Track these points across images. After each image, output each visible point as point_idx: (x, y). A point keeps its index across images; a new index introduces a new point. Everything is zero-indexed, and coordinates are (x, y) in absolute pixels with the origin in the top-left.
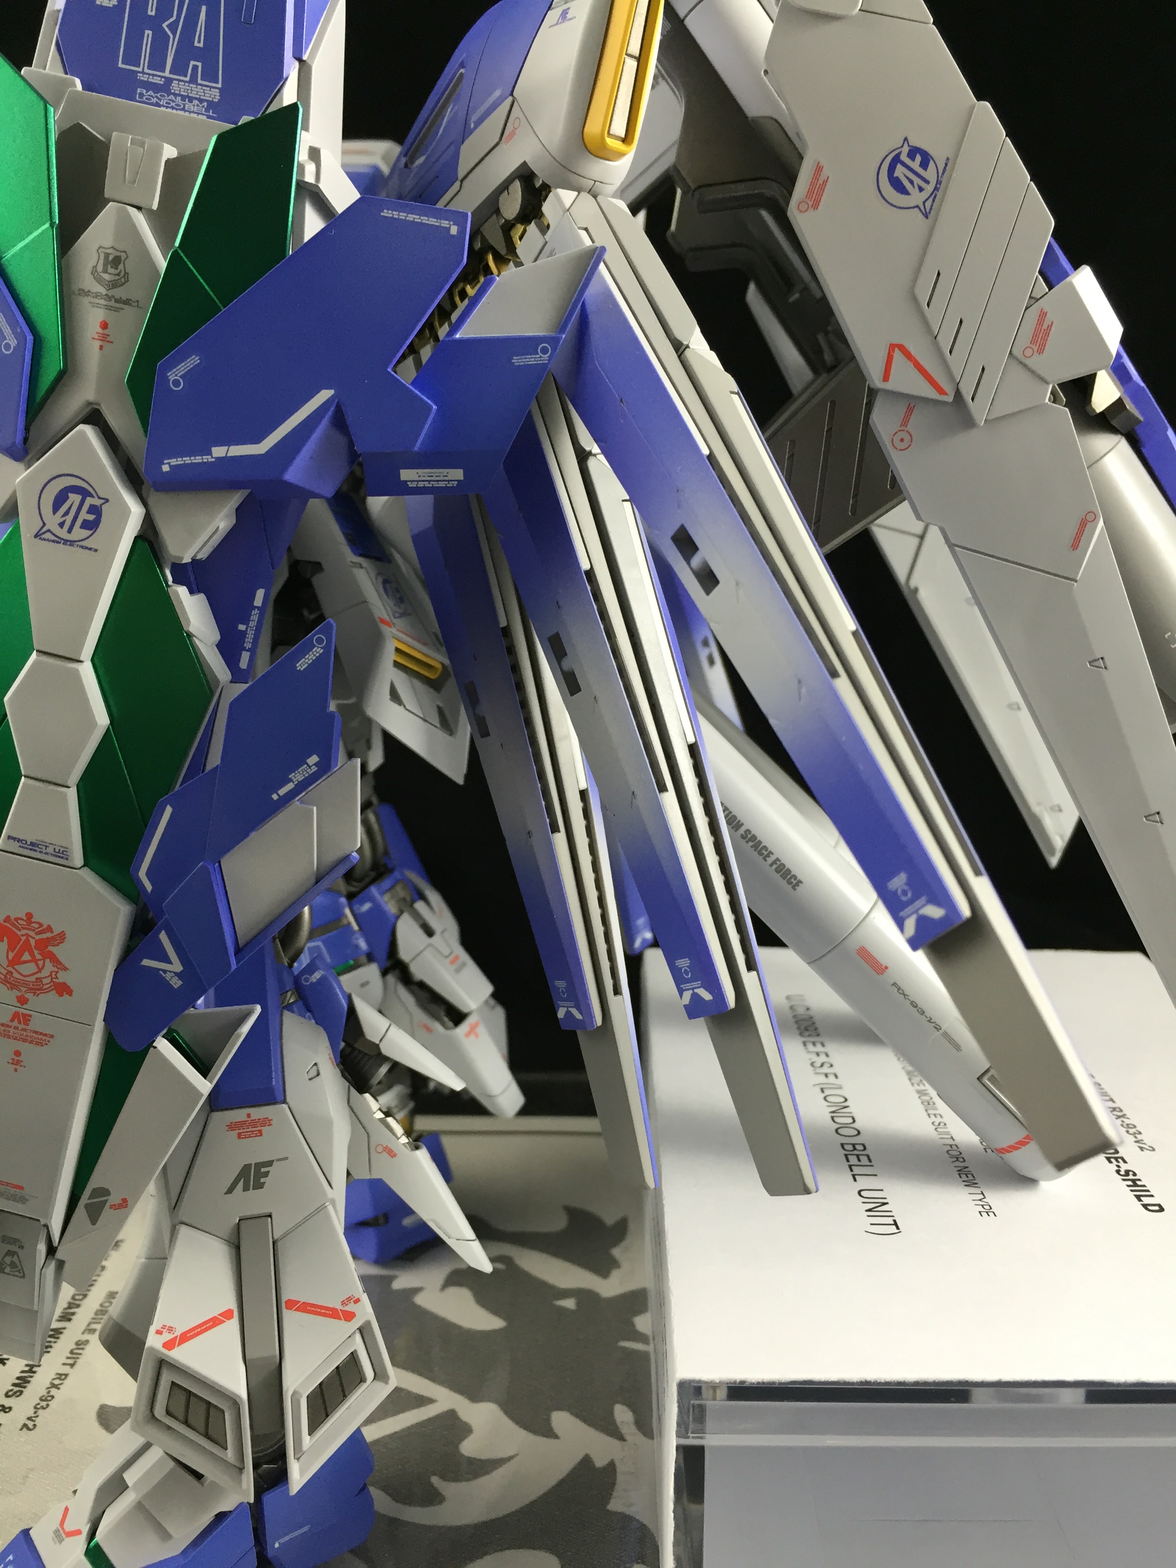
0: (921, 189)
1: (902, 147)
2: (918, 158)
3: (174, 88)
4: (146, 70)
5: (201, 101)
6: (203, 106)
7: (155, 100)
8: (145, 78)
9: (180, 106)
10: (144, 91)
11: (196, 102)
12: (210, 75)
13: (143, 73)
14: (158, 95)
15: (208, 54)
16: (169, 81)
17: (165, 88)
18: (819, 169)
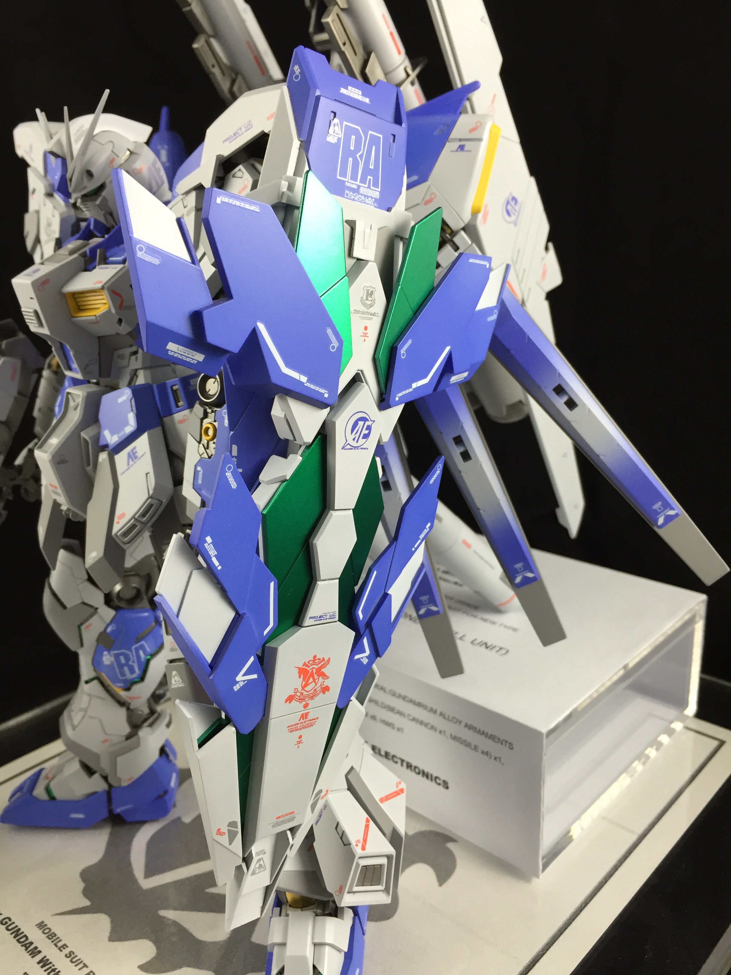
0: (514, 214)
1: (509, 196)
2: (514, 201)
3: (361, 191)
4: (350, 181)
5: (372, 198)
6: (373, 201)
7: (353, 197)
8: (348, 185)
9: (363, 201)
10: (348, 192)
11: (370, 199)
12: (376, 185)
13: (348, 182)
14: (354, 194)
15: (374, 173)
16: (359, 187)
17: (356, 191)
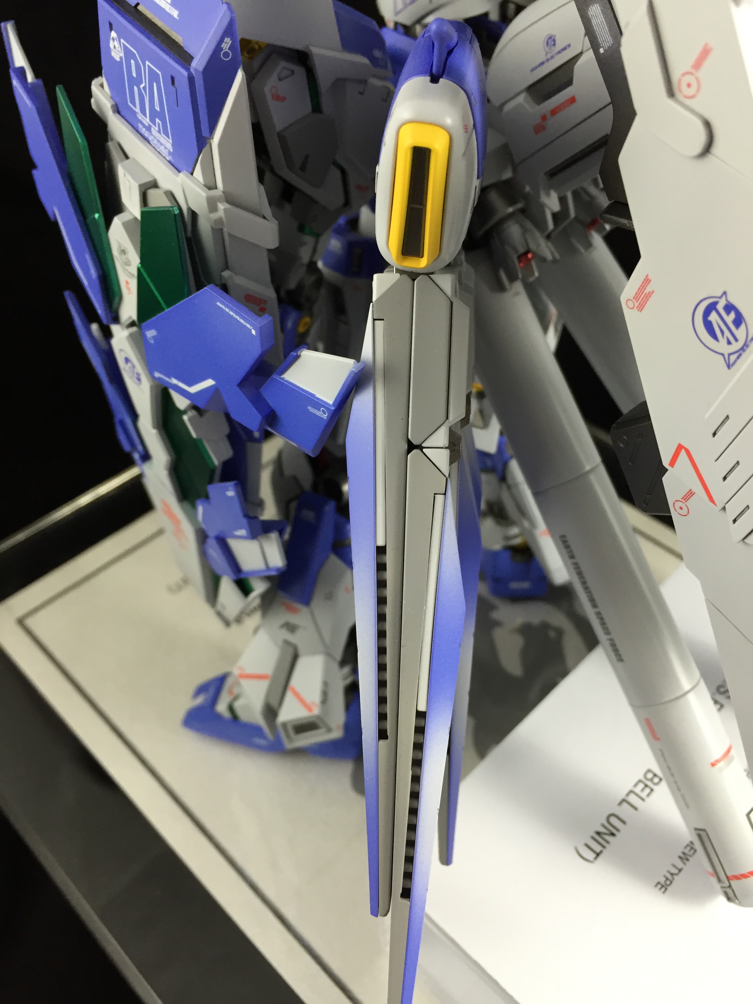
0: (729, 343)
1: (720, 297)
2: (732, 315)
4: (139, 112)
5: (165, 147)
6: (167, 152)
7: (146, 135)
9: (157, 145)
10: (142, 127)
12: (166, 133)
15: (162, 118)
17: (148, 130)
18: (647, 281)
